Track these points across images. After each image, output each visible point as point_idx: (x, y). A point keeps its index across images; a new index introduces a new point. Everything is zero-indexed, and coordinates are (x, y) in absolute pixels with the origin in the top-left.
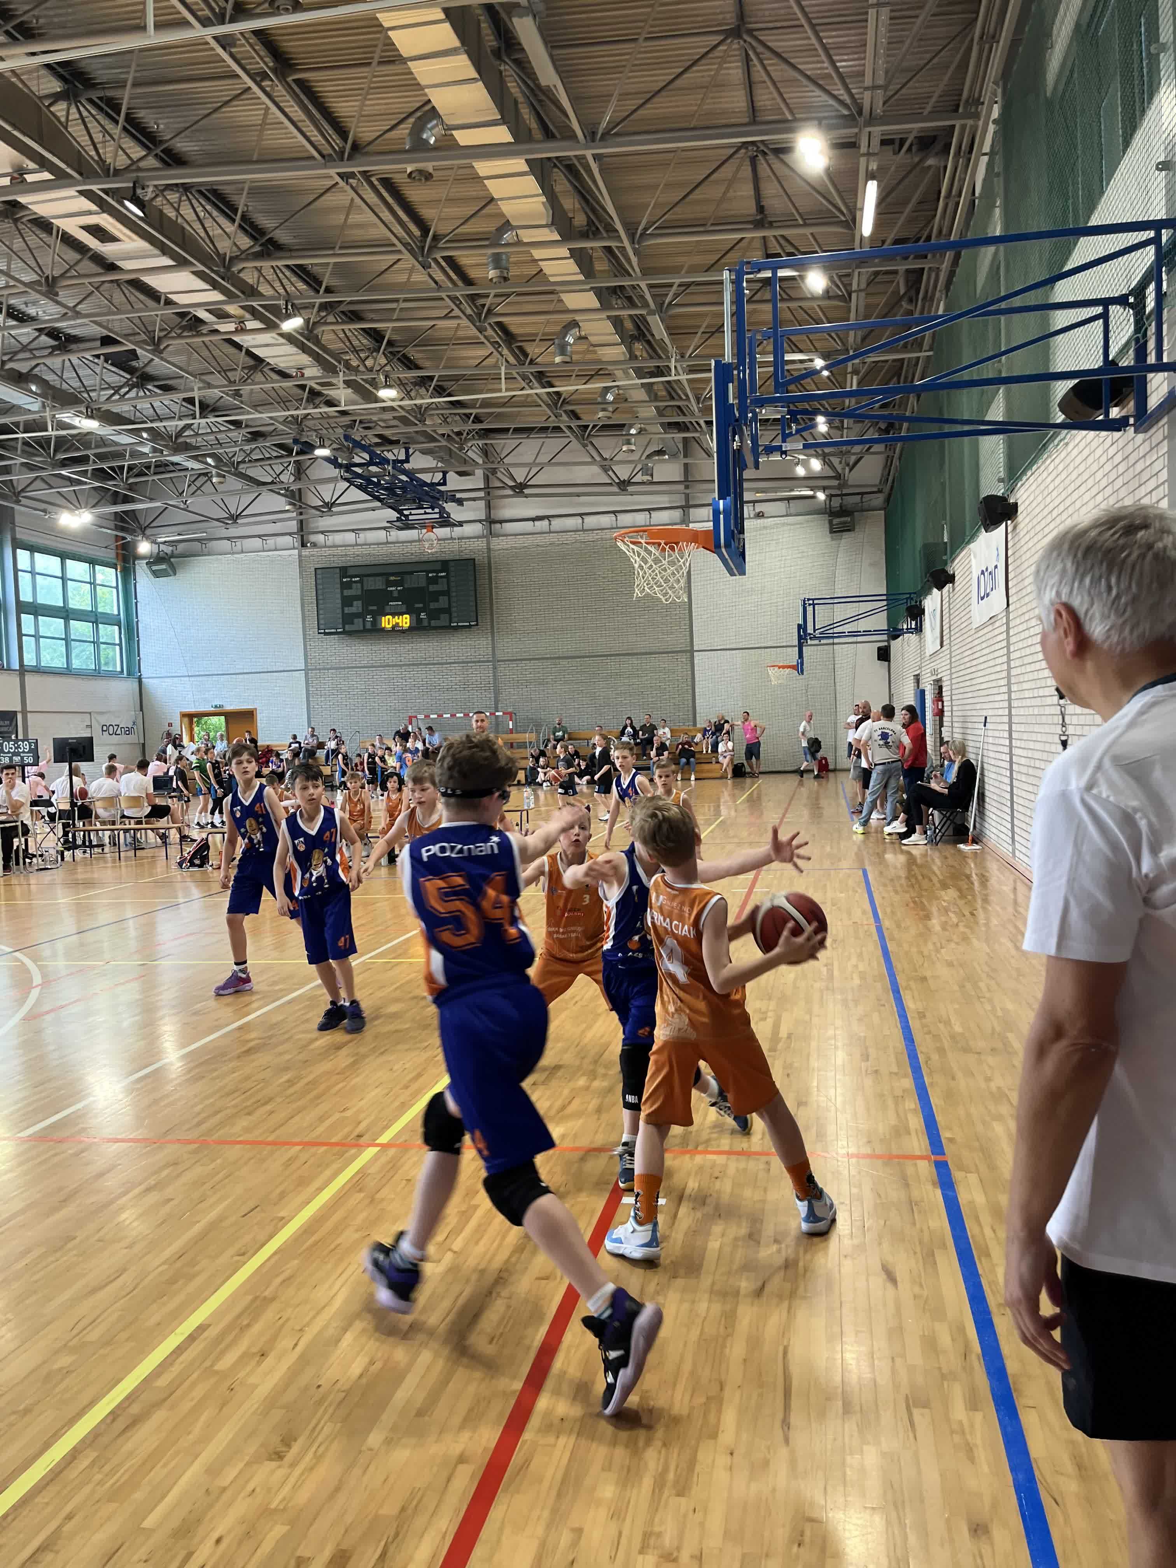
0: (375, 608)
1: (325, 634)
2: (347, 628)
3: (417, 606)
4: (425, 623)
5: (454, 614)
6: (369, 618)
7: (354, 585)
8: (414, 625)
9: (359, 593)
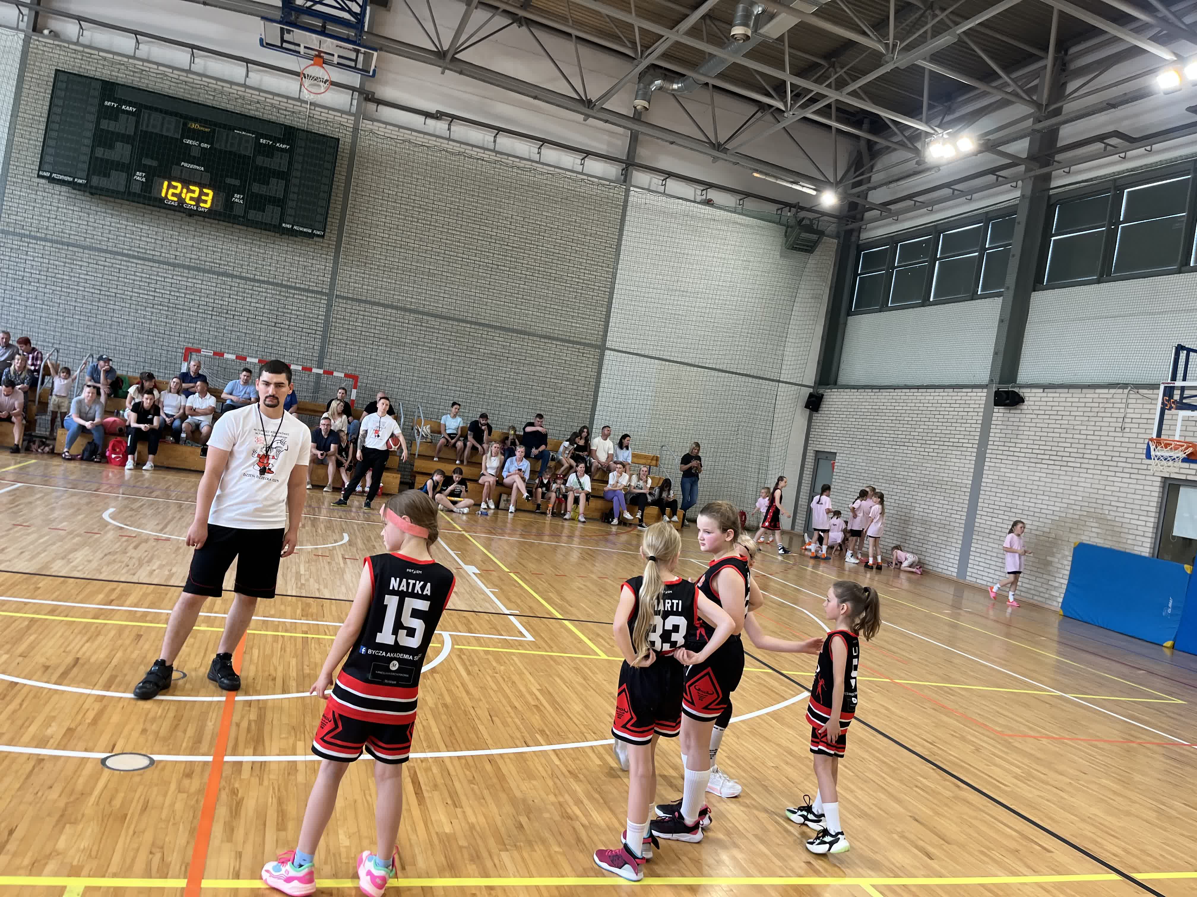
0: (155, 163)
1: (51, 180)
2: (95, 180)
3: (229, 181)
4: (238, 211)
5: (290, 211)
6: (139, 176)
7: (123, 117)
8: (220, 208)
9: (131, 131)
